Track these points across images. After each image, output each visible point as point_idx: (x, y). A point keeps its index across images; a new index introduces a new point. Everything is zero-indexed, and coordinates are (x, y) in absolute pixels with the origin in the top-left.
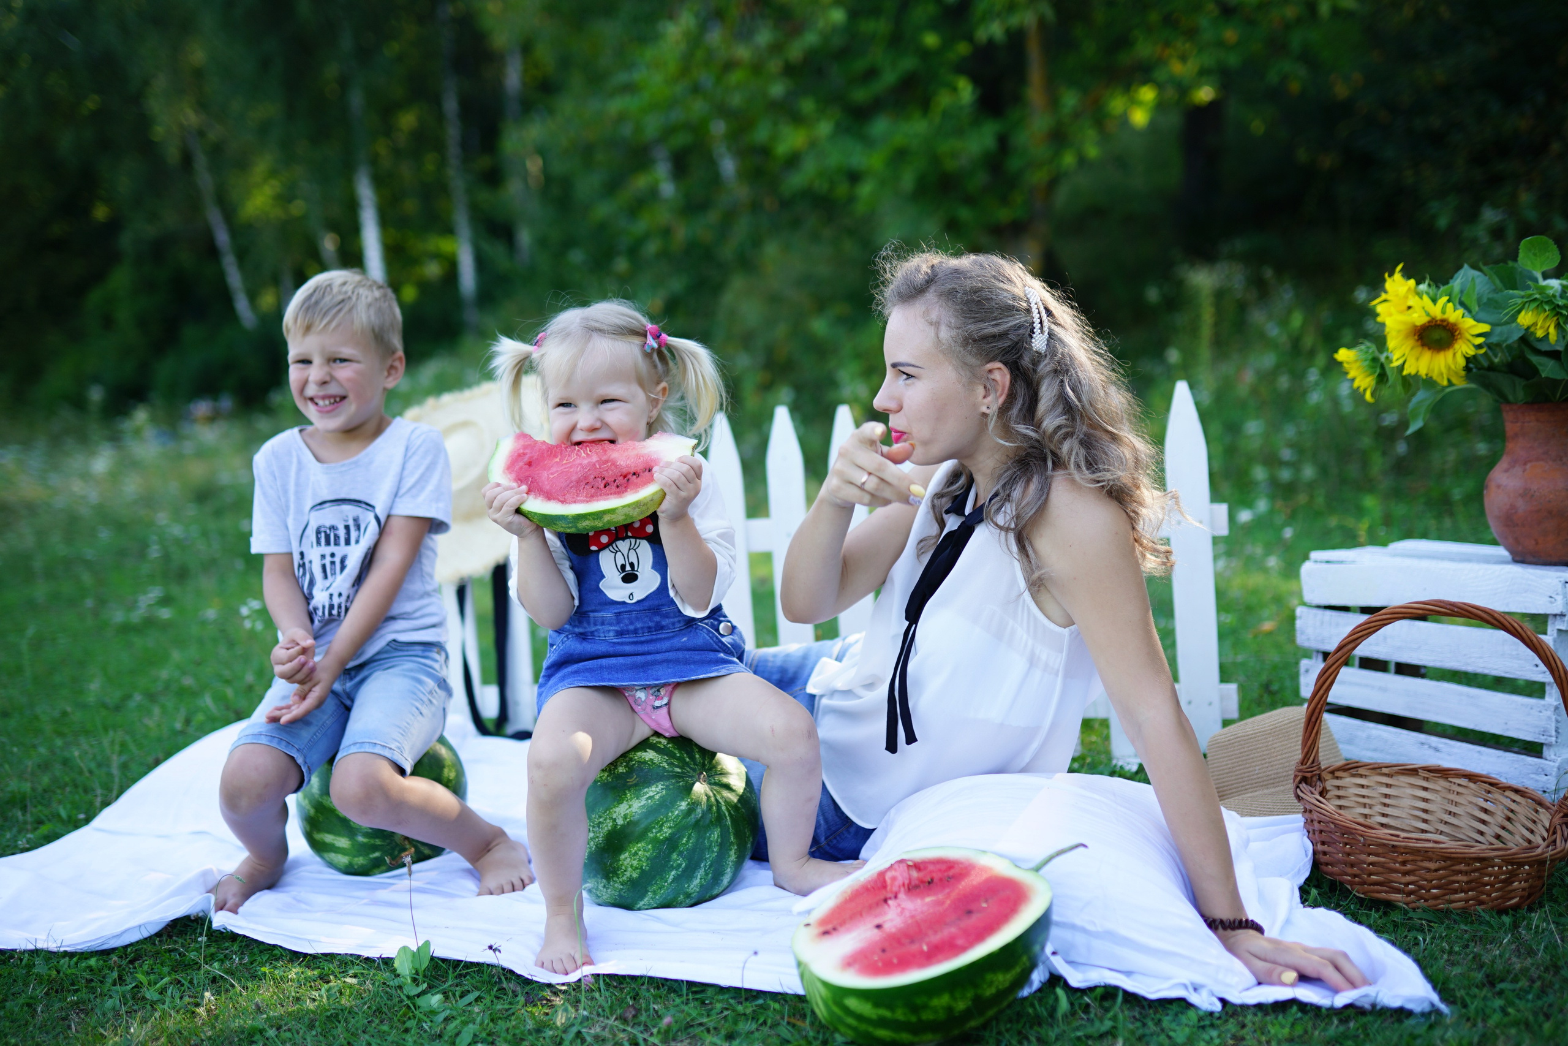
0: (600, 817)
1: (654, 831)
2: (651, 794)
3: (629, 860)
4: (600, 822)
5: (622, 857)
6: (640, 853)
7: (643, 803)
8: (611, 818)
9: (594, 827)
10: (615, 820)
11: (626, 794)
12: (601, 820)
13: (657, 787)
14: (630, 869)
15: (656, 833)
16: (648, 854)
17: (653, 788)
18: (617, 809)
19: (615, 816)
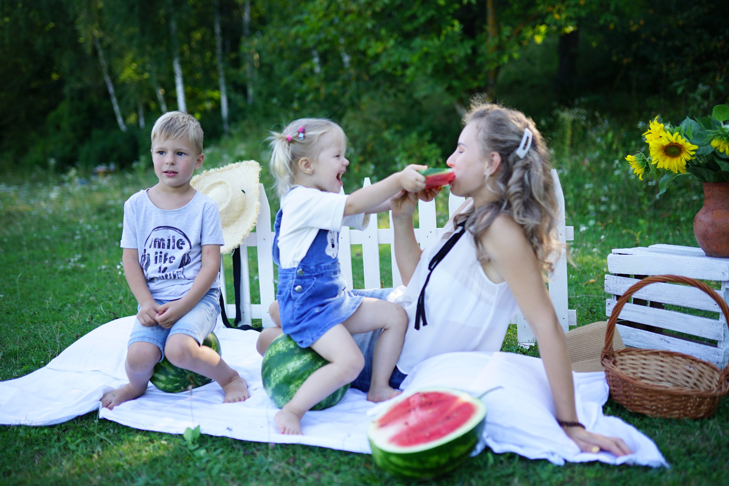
2: (305, 358)
7: (302, 362)
8: (287, 369)
9: (278, 373)
11: (294, 358)
12: (282, 369)
13: (308, 355)
17: (306, 356)
18: (289, 365)
19: (288, 368)
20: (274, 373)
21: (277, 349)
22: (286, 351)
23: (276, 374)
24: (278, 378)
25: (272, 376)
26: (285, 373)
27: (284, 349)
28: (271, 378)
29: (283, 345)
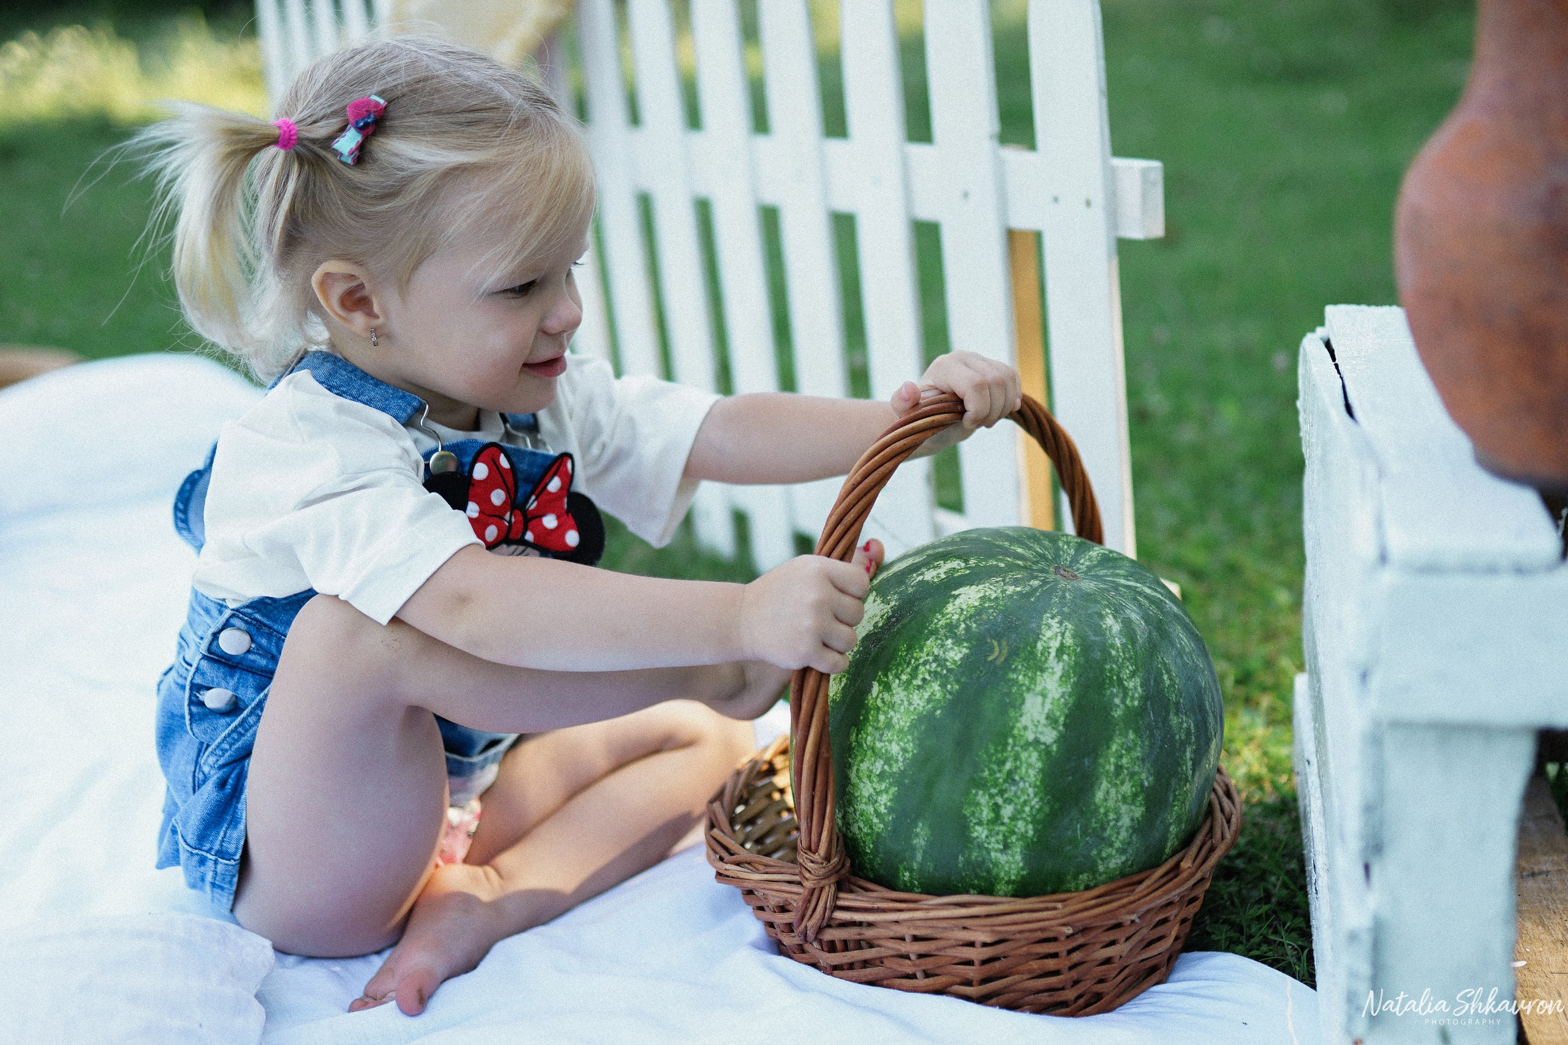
0: (1001, 763)
1: (1117, 701)
2: (1055, 644)
3: (1113, 791)
4: (1010, 773)
5: (1099, 795)
6: (1124, 761)
7: (1059, 669)
8: (1026, 745)
9: (1001, 792)
10: (1037, 742)
11: (1015, 682)
13: (1049, 627)
14: (1124, 808)
15: (1123, 701)
16: (1138, 753)
17: (1049, 634)
18: (1025, 721)
19: (1030, 737)
20: (986, 814)
21: (901, 719)
22: (953, 686)
23: (996, 808)
24: (1013, 818)
25: (980, 832)
26: (1031, 766)
27: (936, 687)
28: (980, 846)
29: (907, 684)
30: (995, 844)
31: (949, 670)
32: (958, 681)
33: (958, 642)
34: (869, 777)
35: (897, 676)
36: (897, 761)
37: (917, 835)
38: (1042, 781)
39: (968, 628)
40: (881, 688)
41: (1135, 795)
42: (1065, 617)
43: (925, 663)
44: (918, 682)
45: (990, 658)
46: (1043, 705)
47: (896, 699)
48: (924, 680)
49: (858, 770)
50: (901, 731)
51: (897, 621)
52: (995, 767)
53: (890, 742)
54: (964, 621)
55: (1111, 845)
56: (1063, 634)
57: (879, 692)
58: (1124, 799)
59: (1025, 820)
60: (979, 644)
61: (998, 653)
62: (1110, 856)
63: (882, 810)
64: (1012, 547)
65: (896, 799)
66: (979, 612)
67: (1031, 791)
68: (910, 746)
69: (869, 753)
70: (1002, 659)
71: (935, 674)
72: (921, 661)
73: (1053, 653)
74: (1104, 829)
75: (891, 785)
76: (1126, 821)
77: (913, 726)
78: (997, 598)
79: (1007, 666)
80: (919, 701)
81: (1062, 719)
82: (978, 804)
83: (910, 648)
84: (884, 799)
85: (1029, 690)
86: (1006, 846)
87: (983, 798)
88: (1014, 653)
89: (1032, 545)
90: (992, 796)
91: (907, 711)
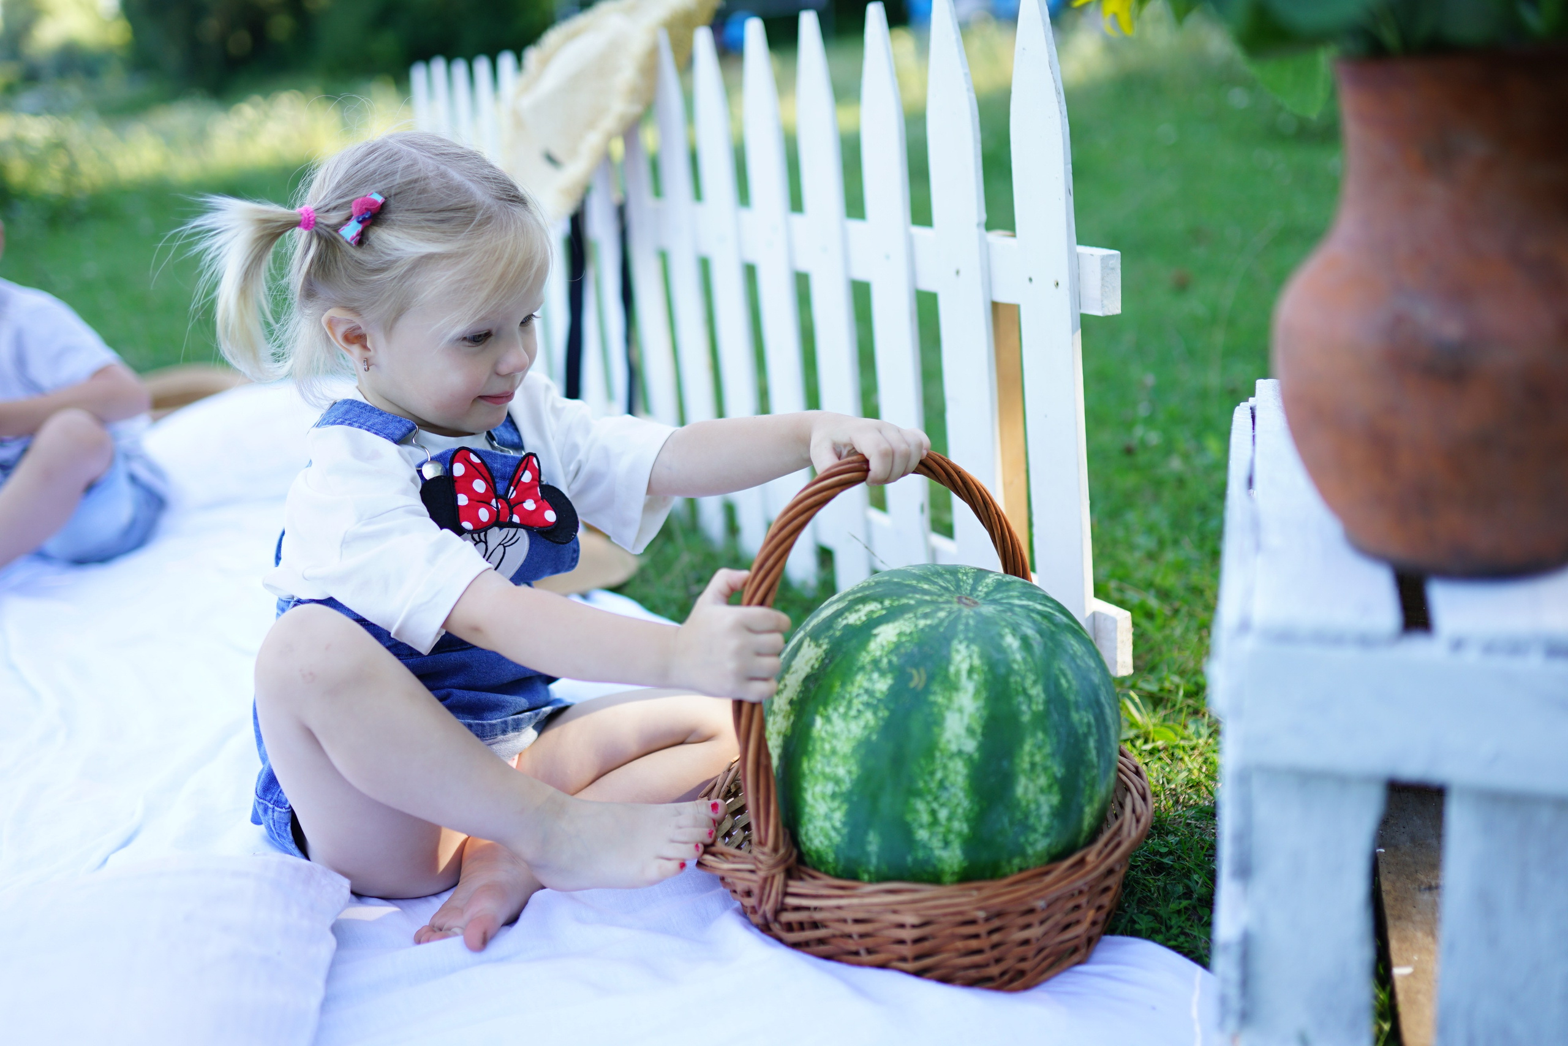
0: (932, 773)
1: (1024, 708)
2: (965, 667)
3: (1031, 786)
4: (941, 782)
5: (1019, 791)
6: (1038, 758)
7: (971, 687)
8: (952, 756)
9: (936, 799)
10: (961, 752)
11: (934, 703)
13: (958, 651)
14: (1042, 799)
15: (1029, 707)
16: (1048, 749)
17: (959, 658)
18: (947, 735)
19: (954, 748)
20: (925, 818)
21: (844, 747)
22: (884, 713)
23: (933, 813)
24: (950, 819)
25: (922, 834)
26: (958, 773)
27: (869, 716)
28: (925, 847)
29: (845, 716)
30: (936, 843)
31: (879, 700)
32: (887, 708)
33: (883, 674)
34: (823, 798)
35: (835, 709)
36: (844, 782)
37: (870, 843)
38: (970, 785)
39: (890, 662)
40: (824, 721)
41: (1050, 786)
42: (970, 641)
43: (858, 695)
44: (853, 712)
45: (912, 685)
46: (962, 719)
47: (837, 729)
48: (859, 711)
49: (813, 794)
50: (845, 757)
51: (830, 661)
52: (927, 778)
53: (836, 766)
54: (886, 656)
55: (1035, 830)
56: (970, 657)
57: (823, 725)
58: (1042, 791)
59: (960, 820)
60: (901, 675)
61: (917, 680)
62: (1036, 841)
63: (838, 824)
64: (920, 585)
65: (849, 814)
66: (898, 646)
67: (961, 795)
68: (854, 769)
69: (821, 778)
70: (921, 685)
71: (867, 705)
72: (854, 694)
73: (964, 674)
74: (1027, 817)
75: (842, 802)
76: (1045, 809)
77: (855, 750)
78: (911, 633)
79: (926, 690)
80: (856, 729)
81: (979, 730)
82: (916, 811)
83: (843, 684)
84: (838, 817)
85: (948, 708)
86: (946, 844)
87: (920, 805)
88: (931, 678)
89: (936, 580)
90: (928, 803)
91: (848, 739)
